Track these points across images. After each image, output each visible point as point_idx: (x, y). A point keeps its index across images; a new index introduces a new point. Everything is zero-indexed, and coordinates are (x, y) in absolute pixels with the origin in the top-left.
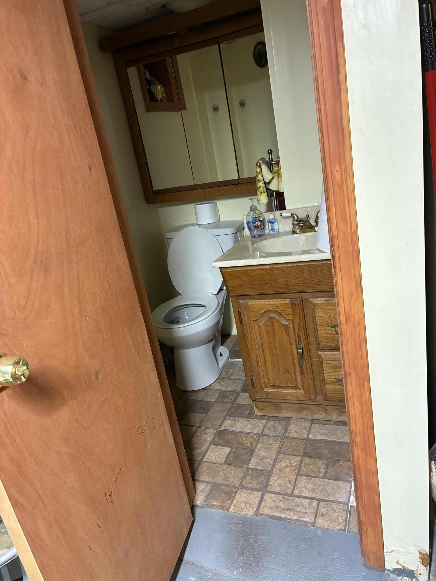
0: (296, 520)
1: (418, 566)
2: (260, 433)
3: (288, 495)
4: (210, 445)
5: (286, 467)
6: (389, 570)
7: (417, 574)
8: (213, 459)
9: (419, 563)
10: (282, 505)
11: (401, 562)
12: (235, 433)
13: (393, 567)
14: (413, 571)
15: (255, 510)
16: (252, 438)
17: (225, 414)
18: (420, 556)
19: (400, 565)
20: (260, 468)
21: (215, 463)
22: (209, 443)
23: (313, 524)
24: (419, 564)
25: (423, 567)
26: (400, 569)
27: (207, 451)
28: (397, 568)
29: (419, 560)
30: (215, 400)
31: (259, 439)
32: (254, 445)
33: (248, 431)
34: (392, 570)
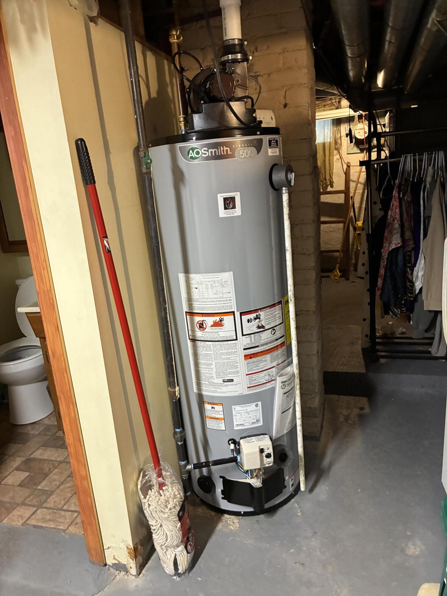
0: (53, 528)
1: (128, 560)
2: (63, 460)
3: (58, 509)
4: (14, 470)
5: (69, 487)
6: (109, 565)
7: (128, 567)
8: (10, 482)
9: (128, 557)
10: (48, 517)
11: (116, 558)
12: (41, 460)
13: (112, 562)
14: (125, 565)
15: (23, 521)
16: (53, 464)
17: (41, 444)
18: (128, 551)
19: (116, 560)
20: (46, 489)
21: (10, 485)
22: (13, 469)
23: (64, 531)
24: (128, 559)
25: (131, 560)
26: (117, 563)
27: (8, 475)
28: (115, 563)
29: (127, 555)
30: (38, 432)
31: (59, 465)
32: (52, 470)
33: (53, 459)
34: (111, 565)
